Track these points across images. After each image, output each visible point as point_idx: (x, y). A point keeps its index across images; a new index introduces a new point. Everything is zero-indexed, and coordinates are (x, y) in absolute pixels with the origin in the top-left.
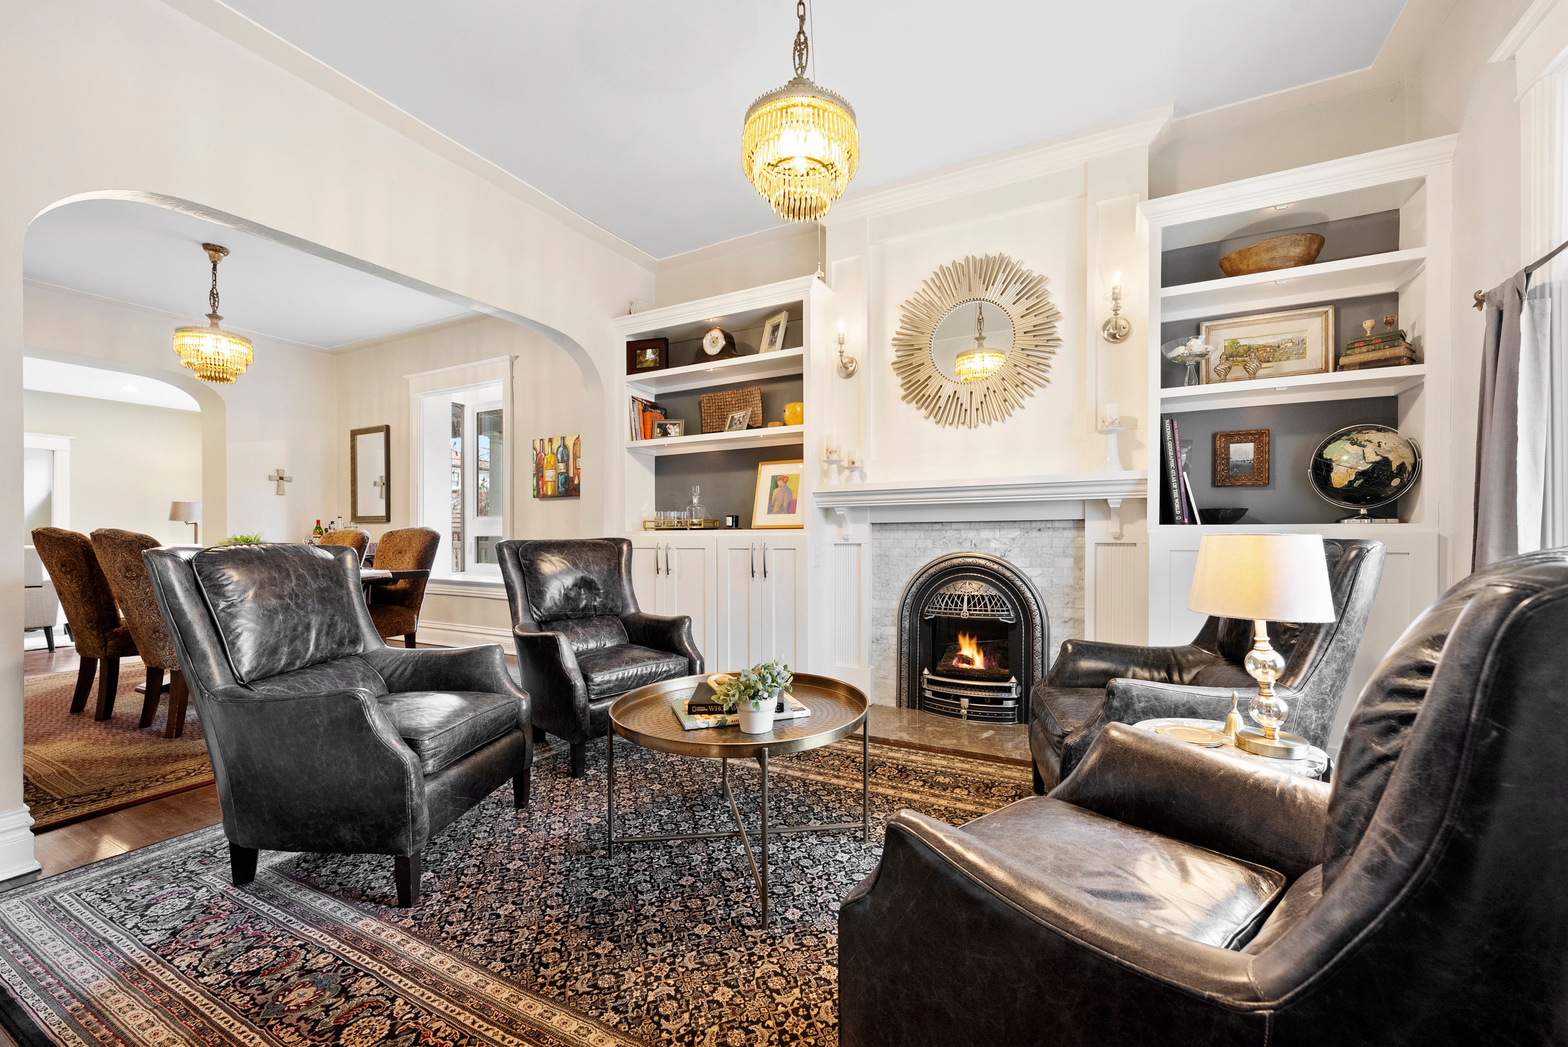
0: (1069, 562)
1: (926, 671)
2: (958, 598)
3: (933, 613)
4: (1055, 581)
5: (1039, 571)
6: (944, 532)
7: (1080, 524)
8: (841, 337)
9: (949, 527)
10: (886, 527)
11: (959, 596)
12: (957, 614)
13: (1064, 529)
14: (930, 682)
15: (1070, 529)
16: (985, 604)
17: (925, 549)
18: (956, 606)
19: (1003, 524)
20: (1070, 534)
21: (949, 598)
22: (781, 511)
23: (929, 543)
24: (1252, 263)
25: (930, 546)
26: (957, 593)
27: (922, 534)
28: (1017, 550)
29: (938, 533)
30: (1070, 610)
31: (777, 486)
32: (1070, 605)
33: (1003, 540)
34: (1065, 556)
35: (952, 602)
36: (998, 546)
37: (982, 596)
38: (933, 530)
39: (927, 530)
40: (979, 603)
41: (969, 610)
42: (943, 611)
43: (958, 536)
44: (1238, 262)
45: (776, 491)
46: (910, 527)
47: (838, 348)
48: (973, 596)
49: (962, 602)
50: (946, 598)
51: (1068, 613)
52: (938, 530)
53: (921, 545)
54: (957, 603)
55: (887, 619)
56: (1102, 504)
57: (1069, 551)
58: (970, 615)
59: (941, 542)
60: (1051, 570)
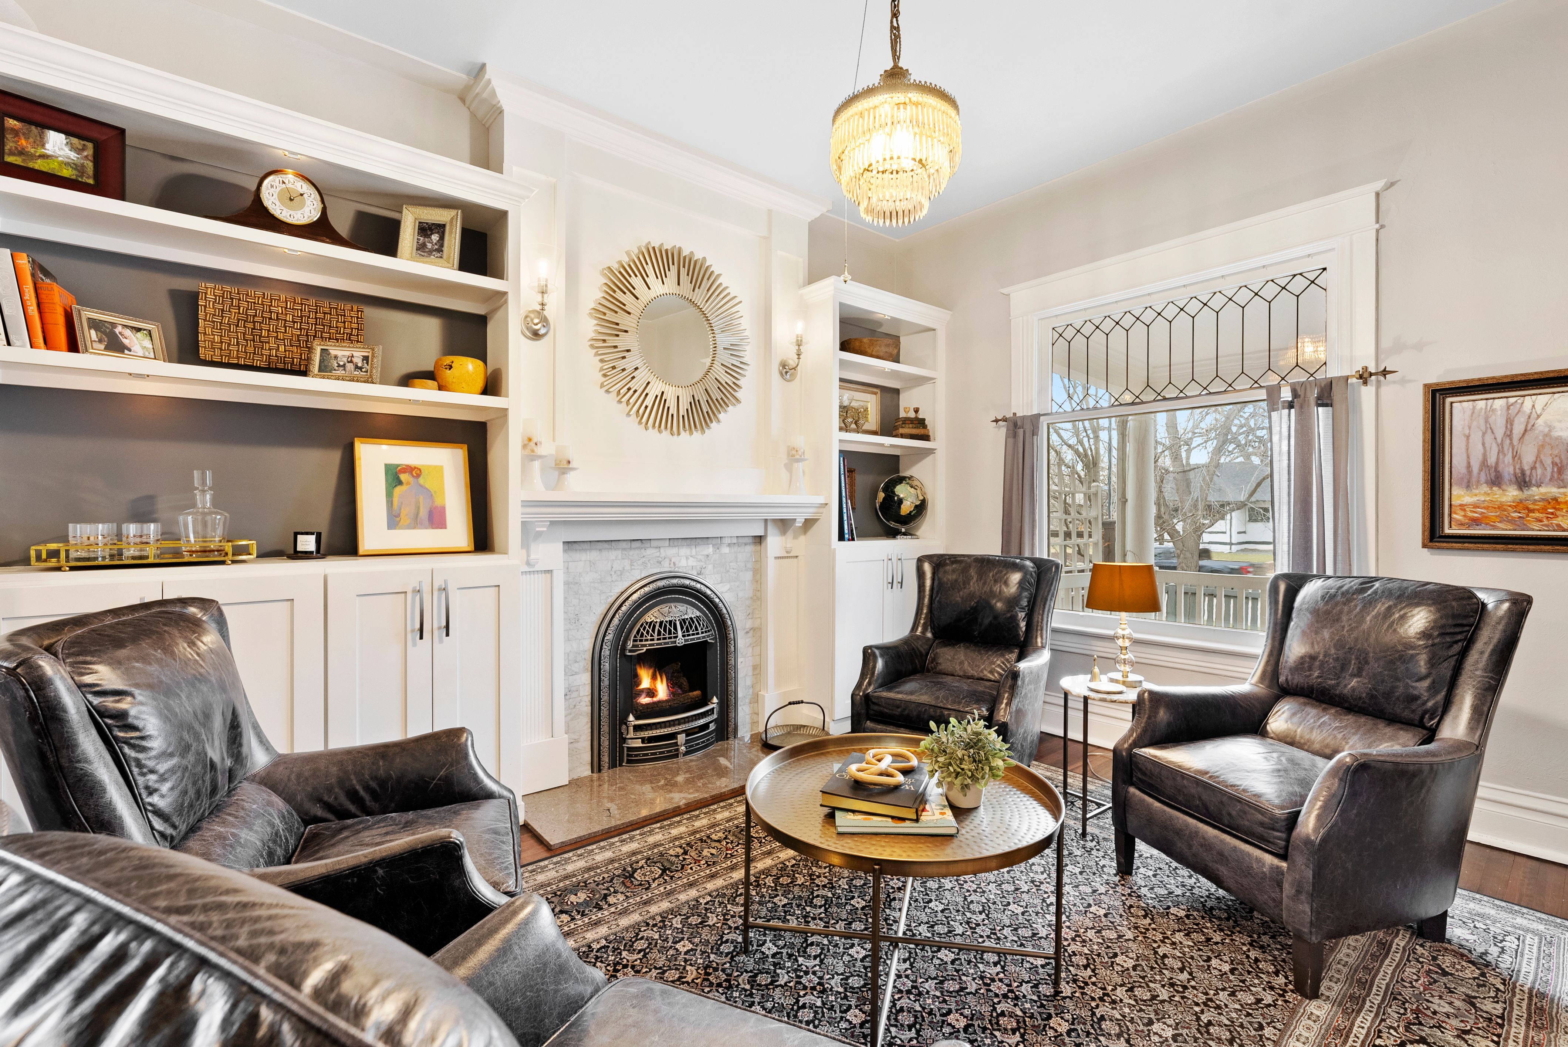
0: (749, 575)
1: (631, 718)
2: (670, 625)
3: (645, 646)
4: (741, 594)
5: (727, 587)
6: (643, 551)
7: (759, 540)
8: (543, 283)
9: (648, 545)
10: (575, 546)
11: (670, 622)
12: (672, 643)
13: (746, 544)
14: (637, 728)
15: (749, 544)
16: (696, 627)
17: (622, 572)
18: (670, 633)
19: (698, 541)
20: (750, 548)
21: (660, 626)
22: (416, 523)
23: (627, 563)
24: (876, 350)
25: (628, 567)
26: (668, 619)
27: (619, 553)
28: (710, 567)
29: (637, 552)
30: (750, 620)
31: (400, 483)
32: (750, 616)
33: (699, 557)
34: (746, 570)
35: (665, 630)
36: (695, 564)
37: (691, 618)
38: (631, 548)
39: (624, 549)
40: (691, 627)
41: (684, 636)
42: (656, 642)
43: (658, 554)
44: (866, 346)
45: (398, 490)
46: (606, 545)
47: (539, 298)
48: (683, 620)
49: (675, 629)
50: (657, 627)
51: (749, 624)
52: (637, 548)
53: (617, 566)
54: (670, 630)
55: (576, 665)
56: (784, 525)
57: (749, 565)
58: (686, 641)
59: (640, 562)
60: (737, 584)
